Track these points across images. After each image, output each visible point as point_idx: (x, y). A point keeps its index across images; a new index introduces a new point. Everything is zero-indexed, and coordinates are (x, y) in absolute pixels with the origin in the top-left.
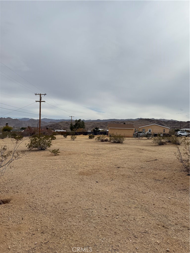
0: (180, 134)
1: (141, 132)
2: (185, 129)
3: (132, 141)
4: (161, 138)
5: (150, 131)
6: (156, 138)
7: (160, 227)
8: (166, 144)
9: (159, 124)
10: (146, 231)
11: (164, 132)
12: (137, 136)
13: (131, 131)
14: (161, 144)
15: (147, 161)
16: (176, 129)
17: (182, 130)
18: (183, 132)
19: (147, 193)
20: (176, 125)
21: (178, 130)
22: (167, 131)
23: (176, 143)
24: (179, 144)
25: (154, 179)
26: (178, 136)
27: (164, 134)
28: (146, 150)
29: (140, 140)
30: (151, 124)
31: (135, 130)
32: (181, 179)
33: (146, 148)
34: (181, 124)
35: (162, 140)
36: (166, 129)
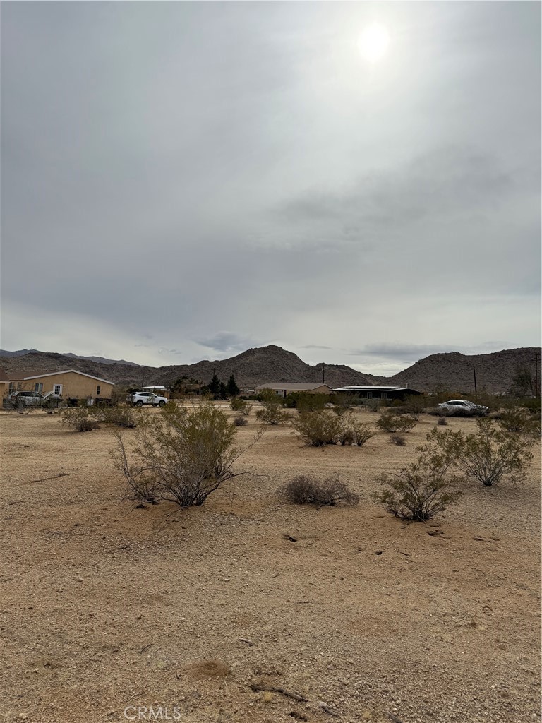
0: (140, 400)
1: (27, 394)
2: (153, 387)
4: (87, 410)
5: (58, 388)
6: (73, 410)
8: (99, 428)
9: (87, 370)
11: (98, 393)
12: (15, 404)
14: (86, 428)
15: (32, 482)
16: (132, 386)
17: (145, 390)
18: (148, 395)
19: (16, 579)
20: (133, 377)
21: (132, 391)
22: (106, 393)
23: (126, 424)
24: (132, 427)
25: (46, 532)
26: (134, 405)
27: (97, 400)
28: (36, 448)
29: (23, 417)
30: (65, 370)
31: (10, 386)
32: (121, 519)
33: (39, 441)
34: (145, 373)
35: (89, 415)
36: (105, 385)
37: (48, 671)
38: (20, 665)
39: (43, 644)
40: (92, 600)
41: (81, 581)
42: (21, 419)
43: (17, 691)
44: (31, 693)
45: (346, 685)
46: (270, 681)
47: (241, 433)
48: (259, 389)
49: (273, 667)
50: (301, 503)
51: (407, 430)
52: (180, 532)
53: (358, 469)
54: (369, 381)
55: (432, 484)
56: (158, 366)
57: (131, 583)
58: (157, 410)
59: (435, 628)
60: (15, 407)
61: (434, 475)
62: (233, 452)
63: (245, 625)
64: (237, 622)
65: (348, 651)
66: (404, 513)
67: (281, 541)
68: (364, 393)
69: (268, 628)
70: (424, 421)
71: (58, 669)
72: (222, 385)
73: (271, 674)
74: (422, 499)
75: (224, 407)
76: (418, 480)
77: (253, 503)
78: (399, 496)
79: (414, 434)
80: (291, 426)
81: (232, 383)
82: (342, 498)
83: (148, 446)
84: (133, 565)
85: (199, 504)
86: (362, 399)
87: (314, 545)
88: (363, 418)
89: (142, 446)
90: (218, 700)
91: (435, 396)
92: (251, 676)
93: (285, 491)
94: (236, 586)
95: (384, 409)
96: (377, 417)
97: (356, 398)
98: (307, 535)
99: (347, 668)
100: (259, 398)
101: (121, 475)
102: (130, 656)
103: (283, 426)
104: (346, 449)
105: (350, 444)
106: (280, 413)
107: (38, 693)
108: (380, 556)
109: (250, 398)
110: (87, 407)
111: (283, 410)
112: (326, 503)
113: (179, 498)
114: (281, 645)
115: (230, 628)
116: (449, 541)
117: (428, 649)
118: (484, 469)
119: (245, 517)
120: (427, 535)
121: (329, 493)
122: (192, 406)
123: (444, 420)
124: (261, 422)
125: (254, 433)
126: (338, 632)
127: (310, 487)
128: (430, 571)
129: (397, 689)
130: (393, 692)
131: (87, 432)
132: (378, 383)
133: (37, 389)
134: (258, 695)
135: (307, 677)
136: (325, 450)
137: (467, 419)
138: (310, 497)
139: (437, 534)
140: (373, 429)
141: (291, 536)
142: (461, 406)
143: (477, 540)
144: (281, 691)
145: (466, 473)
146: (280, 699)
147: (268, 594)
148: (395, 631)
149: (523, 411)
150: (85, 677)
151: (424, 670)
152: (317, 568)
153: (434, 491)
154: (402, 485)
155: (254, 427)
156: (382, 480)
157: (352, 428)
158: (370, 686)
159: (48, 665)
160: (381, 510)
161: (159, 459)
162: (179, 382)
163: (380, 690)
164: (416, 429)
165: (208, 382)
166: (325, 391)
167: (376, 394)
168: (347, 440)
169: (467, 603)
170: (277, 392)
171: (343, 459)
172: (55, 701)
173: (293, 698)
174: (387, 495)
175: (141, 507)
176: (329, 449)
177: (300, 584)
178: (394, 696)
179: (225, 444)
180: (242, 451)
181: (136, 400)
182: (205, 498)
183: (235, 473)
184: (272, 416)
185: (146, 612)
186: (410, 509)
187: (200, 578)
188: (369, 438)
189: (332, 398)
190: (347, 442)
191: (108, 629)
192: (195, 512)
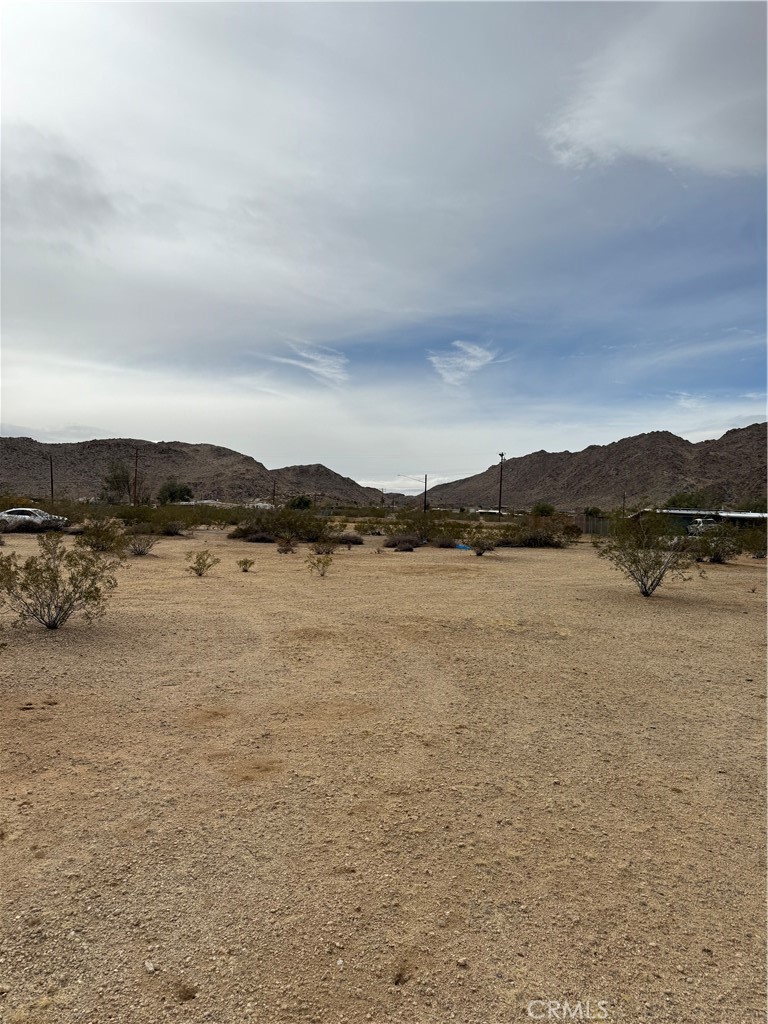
118: (48, 605)
143: (24, 709)
149: (115, 523)
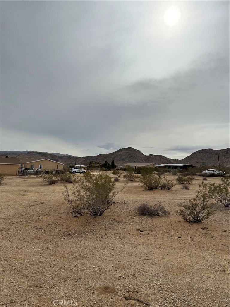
0: (75, 171)
1: (28, 169)
2: (80, 165)
3: (15, 180)
4: (53, 175)
5: (41, 167)
6: (47, 176)
7: (32, 288)
8: (58, 183)
9: (53, 159)
10: (13, 300)
11: (57, 168)
12: (23, 173)
13: (15, 167)
14: (52, 183)
15: (30, 206)
16: (71, 165)
17: (77, 167)
18: (78, 169)
19: (23, 248)
20: (71, 161)
21: (72, 167)
22: (61, 168)
23: (69, 181)
24: (71, 182)
25: (36, 228)
26: (72, 173)
27: (57, 171)
28: (32, 192)
29: (27, 178)
30: (43, 159)
31: (21, 166)
32: (67, 222)
33: (33, 189)
34: (77, 160)
35: (54, 178)
36: (60, 165)
37: (37, 289)
38: (25, 286)
39: (34, 277)
40: (55, 258)
41: (51, 249)
42: (26, 180)
43: (24, 298)
44: (30, 299)
45: (167, 298)
46: (133, 295)
47: (117, 184)
48: (125, 165)
49: (135, 289)
50: (144, 215)
51: (189, 183)
52: (92, 228)
53: (168, 200)
54: (172, 161)
55: (202, 207)
56: (82, 157)
57: (72, 250)
58: (82, 175)
59: (206, 272)
60: (23, 174)
61: (203, 203)
62: (114, 193)
63: (121, 270)
64: (118, 268)
65: (168, 282)
66: (190, 219)
67: (136, 232)
68: (170, 167)
69: (131, 271)
70: (197, 178)
71: (41, 288)
72: (109, 164)
73: (134, 292)
74: (198, 214)
75: (110, 173)
76: (196, 205)
77: (123, 215)
78: (188, 212)
79: (193, 185)
80: (139, 182)
81: (113, 163)
82: (162, 213)
83: (78, 191)
84: (73, 242)
85: (100, 215)
86: (169, 170)
87: (150, 234)
88: (170, 178)
89: (76, 190)
90: (111, 303)
91: (201, 168)
92: (125, 293)
93: (137, 210)
94: (117, 252)
95: (179, 174)
96: (176, 177)
97: (166, 169)
98: (147, 229)
99: (167, 290)
100: (125, 170)
101: (67, 203)
102: (72, 283)
103: (135, 181)
104: (163, 191)
105: (165, 189)
106: (134, 176)
107: (33, 299)
108: (180, 239)
109: (121, 170)
110: (53, 174)
111: (135, 174)
112: (155, 215)
113: (92, 213)
114: (138, 278)
115: (115, 271)
116: (211, 232)
117: (204, 282)
118: (225, 199)
119: (120, 221)
120: (200, 229)
121: (157, 211)
122: (96, 173)
123: (205, 178)
124: (126, 180)
125: (123, 184)
126: (163, 273)
127: (148, 208)
128: (203, 245)
129: (191, 300)
130: (189, 301)
131: (53, 185)
132: (176, 162)
133: (32, 167)
134: (128, 302)
135: (150, 294)
136: (154, 192)
137: (216, 178)
138: (148, 213)
139: (205, 229)
140: (175, 182)
141: (140, 230)
142: (213, 172)
143: (223, 231)
144: (138, 300)
145: (217, 202)
146: (138, 304)
147: (131, 256)
148: (188, 273)
150: (52, 292)
151: (203, 291)
152: (152, 244)
153: (203, 210)
154: (189, 207)
155: (123, 182)
156: (180, 205)
157: (165, 182)
158: (178, 298)
159: (37, 286)
160: (180, 218)
161: (83, 196)
162: (91, 163)
163: (183, 300)
164: (193, 182)
165: (103, 163)
166: (153, 166)
167: (175, 167)
168: (163, 187)
169: (220, 260)
170: (132, 167)
171: (162, 196)
172: (40, 303)
173: (143, 303)
174: (182, 211)
175: (76, 217)
176: (156, 191)
177: (145, 251)
178: (189, 303)
179: (111, 190)
180: (118, 193)
181: (73, 171)
182: (103, 213)
183: (115, 202)
184: (131, 177)
185: (78, 263)
186: (193, 218)
187: (102, 248)
188: (173, 186)
189: (156, 169)
190: (163, 188)
191: (62, 270)
192: (99, 219)
